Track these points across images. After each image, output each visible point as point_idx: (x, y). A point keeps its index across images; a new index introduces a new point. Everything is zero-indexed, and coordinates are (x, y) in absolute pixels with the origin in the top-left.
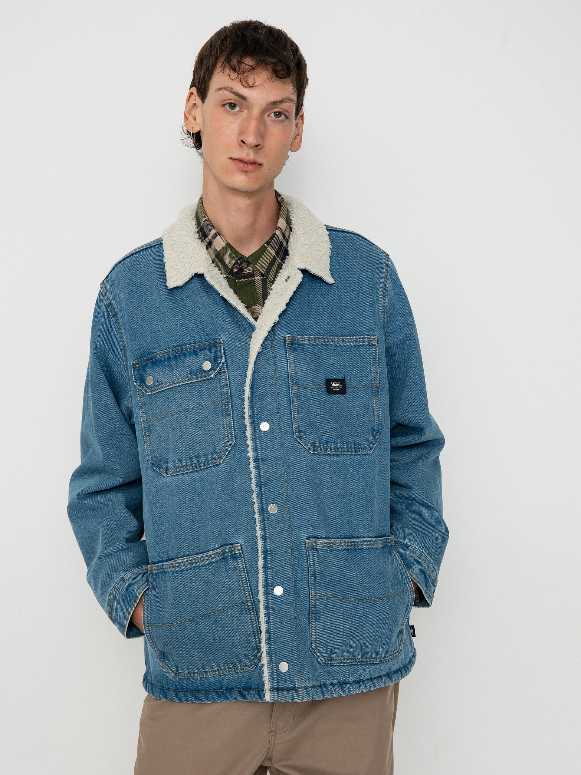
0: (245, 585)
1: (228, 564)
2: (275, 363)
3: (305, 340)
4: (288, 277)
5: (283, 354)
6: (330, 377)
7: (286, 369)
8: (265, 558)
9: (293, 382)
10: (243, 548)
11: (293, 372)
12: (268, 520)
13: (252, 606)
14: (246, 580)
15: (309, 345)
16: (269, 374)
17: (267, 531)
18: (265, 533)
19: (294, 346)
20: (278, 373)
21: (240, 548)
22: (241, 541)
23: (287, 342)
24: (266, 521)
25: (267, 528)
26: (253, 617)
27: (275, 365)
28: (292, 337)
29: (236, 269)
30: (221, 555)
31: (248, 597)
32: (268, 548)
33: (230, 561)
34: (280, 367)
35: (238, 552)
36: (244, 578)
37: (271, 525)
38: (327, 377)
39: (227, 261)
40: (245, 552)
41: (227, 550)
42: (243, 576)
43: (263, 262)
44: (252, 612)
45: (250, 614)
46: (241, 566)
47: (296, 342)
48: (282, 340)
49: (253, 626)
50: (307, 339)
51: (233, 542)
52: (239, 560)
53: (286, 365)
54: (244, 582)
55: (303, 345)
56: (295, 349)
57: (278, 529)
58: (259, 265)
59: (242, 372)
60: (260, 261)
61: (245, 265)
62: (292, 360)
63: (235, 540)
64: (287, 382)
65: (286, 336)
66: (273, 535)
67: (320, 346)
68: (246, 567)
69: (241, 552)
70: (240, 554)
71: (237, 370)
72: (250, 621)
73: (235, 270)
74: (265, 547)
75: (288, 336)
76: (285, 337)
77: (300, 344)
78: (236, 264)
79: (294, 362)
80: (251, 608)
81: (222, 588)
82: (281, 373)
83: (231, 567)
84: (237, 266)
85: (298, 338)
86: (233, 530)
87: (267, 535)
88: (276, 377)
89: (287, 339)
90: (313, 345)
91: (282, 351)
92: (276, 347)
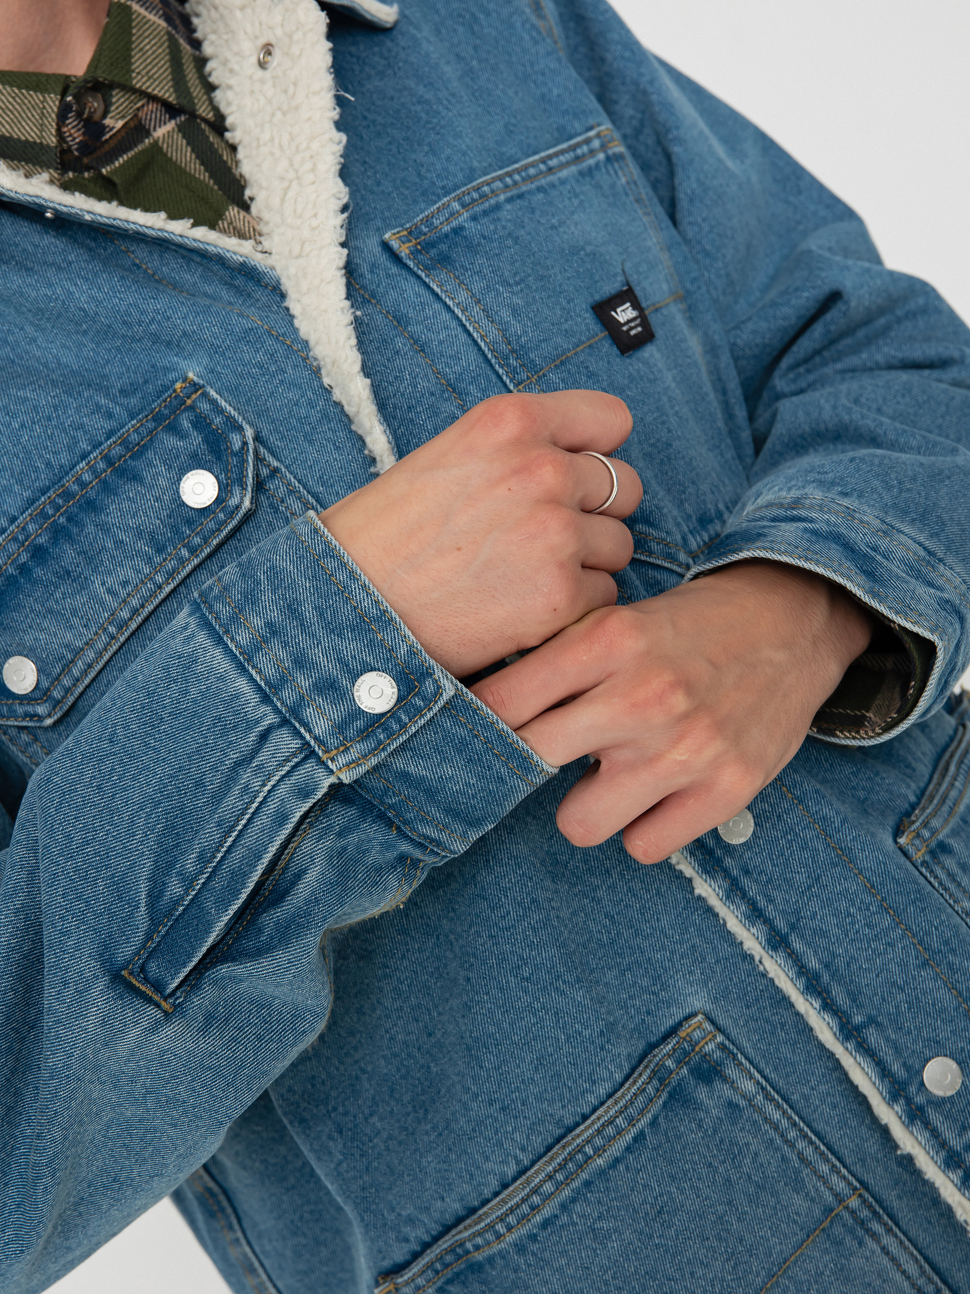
0: (801, 1145)
1: (698, 1106)
2: (416, 342)
3: (452, 214)
4: (268, 50)
5: (418, 295)
6: (597, 297)
7: (463, 337)
8: (828, 1006)
9: (508, 365)
10: (721, 1021)
11: (494, 333)
12: (747, 872)
13: (864, 1201)
14: (795, 1124)
15: (474, 218)
16: (423, 384)
17: (770, 911)
18: (767, 921)
19: (433, 252)
20: (447, 364)
21: (708, 1026)
22: (698, 1001)
23: (404, 251)
24: (745, 882)
25: (762, 902)
26: (887, 1240)
27: (421, 347)
28: (405, 233)
29: (75, 134)
30: (658, 1090)
31: (835, 1179)
32: (813, 963)
33: (702, 1093)
34: (441, 342)
35: (710, 1047)
36: (785, 1123)
37: (769, 881)
38: (590, 300)
39: (27, 131)
40: (734, 1032)
41: (669, 1063)
42: (776, 1116)
43: (149, 61)
44: (876, 1227)
45: (874, 1236)
46: (748, 1086)
47: (432, 236)
48: (383, 259)
49: (904, 1272)
50: (456, 206)
51: (670, 1022)
52: (731, 1072)
53: (454, 324)
54: (792, 1134)
55: (458, 230)
56: (444, 261)
57: (801, 878)
58: (143, 77)
59: (330, 434)
60: (138, 63)
61: (95, 104)
62: (463, 296)
63: (674, 1010)
64: (494, 378)
65: (387, 236)
66: (797, 912)
67: (508, 207)
68: (767, 1079)
69: (720, 1038)
70: (722, 1047)
71: (311, 442)
72: (885, 1261)
73: (74, 139)
74: (801, 970)
75: (394, 234)
76: (386, 247)
77: (447, 236)
78: (62, 117)
79: (473, 296)
80: (865, 1213)
81: (730, 1203)
82: (456, 357)
83: (715, 1112)
84: (71, 121)
85: (427, 220)
86: (645, 982)
87: (781, 924)
88: (450, 385)
89: (395, 244)
90: (485, 213)
91: (411, 288)
92: (381, 290)
